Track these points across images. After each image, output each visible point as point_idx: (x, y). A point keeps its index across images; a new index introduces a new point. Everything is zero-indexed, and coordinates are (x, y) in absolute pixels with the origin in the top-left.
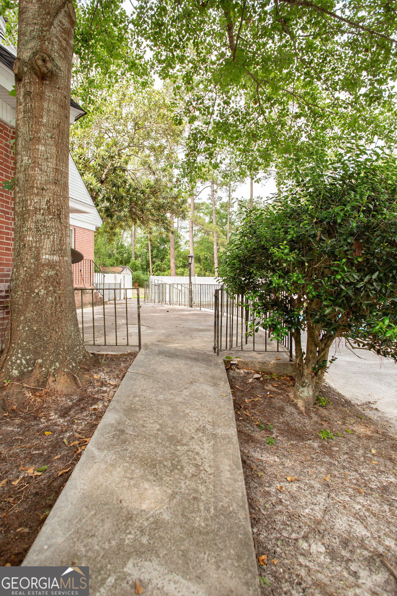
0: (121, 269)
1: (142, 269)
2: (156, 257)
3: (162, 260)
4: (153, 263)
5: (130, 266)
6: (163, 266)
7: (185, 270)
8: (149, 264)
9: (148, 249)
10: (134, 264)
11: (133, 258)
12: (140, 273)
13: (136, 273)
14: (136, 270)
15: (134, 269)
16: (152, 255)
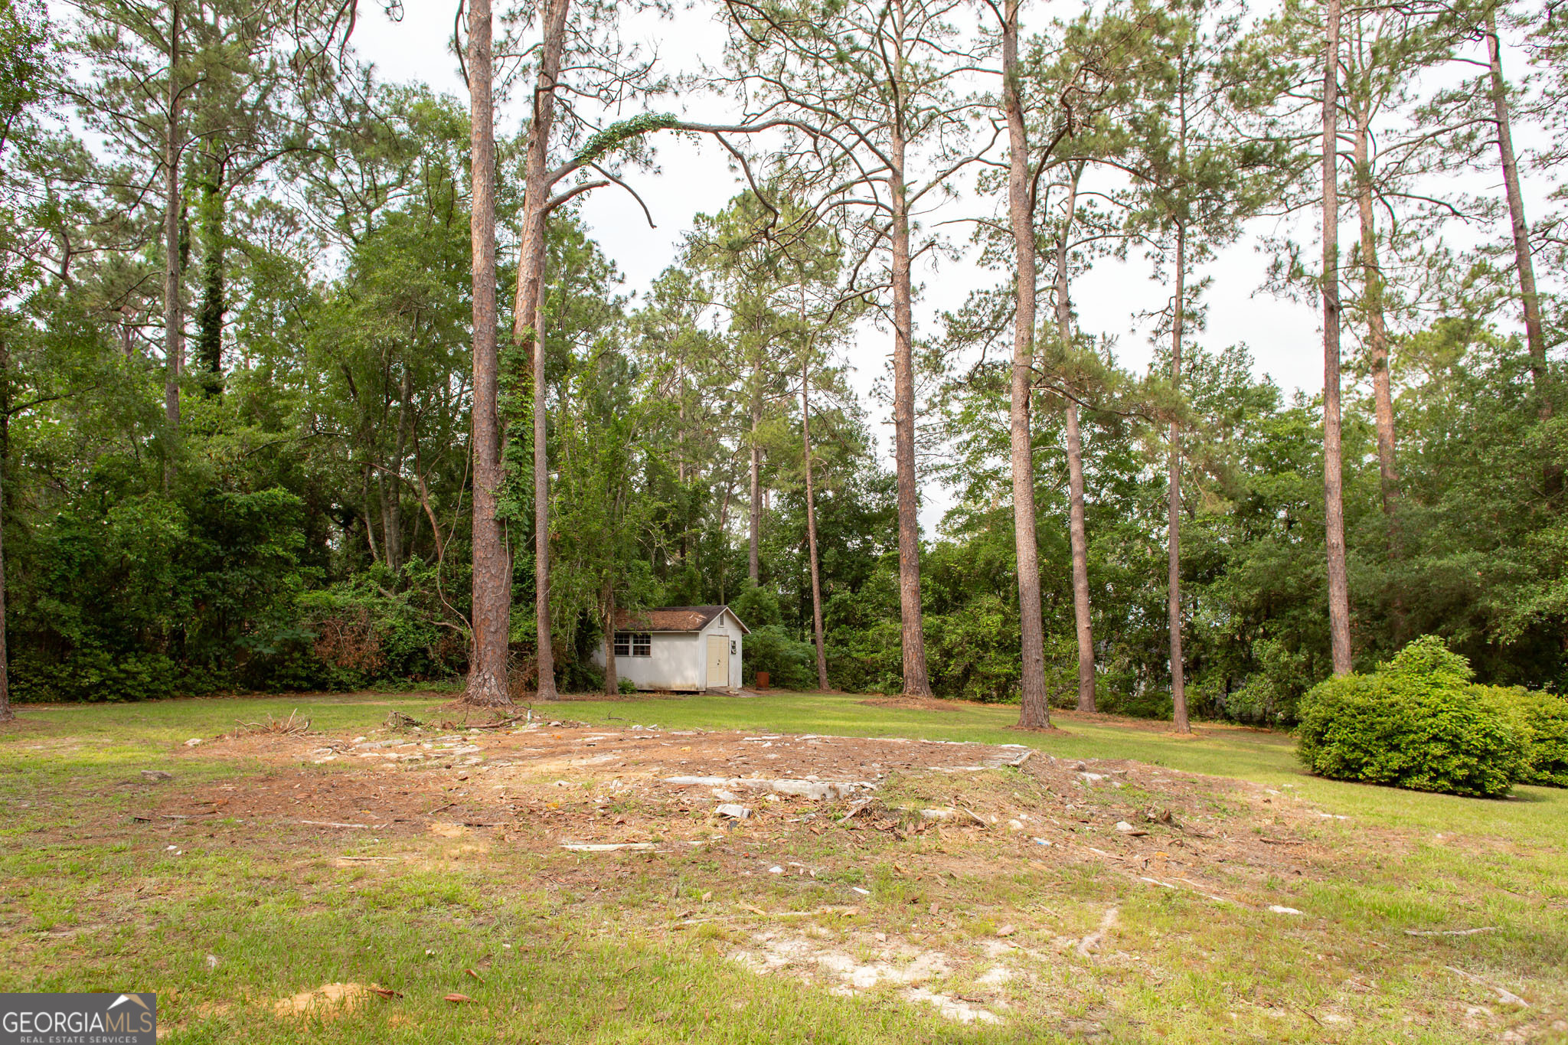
0: (699, 619)
1: (787, 617)
2: (836, 575)
3: (855, 584)
4: (825, 596)
5: (739, 608)
6: (860, 606)
7: (945, 622)
8: (811, 601)
9: (804, 549)
10: (755, 599)
11: (753, 578)
12: (776, 631)
13: (761, 632)
14: (762, 622)
15: (753, 617)
16: (820, 565)
